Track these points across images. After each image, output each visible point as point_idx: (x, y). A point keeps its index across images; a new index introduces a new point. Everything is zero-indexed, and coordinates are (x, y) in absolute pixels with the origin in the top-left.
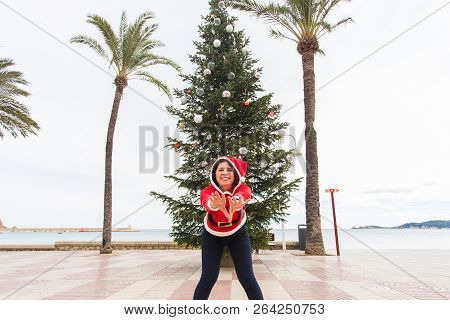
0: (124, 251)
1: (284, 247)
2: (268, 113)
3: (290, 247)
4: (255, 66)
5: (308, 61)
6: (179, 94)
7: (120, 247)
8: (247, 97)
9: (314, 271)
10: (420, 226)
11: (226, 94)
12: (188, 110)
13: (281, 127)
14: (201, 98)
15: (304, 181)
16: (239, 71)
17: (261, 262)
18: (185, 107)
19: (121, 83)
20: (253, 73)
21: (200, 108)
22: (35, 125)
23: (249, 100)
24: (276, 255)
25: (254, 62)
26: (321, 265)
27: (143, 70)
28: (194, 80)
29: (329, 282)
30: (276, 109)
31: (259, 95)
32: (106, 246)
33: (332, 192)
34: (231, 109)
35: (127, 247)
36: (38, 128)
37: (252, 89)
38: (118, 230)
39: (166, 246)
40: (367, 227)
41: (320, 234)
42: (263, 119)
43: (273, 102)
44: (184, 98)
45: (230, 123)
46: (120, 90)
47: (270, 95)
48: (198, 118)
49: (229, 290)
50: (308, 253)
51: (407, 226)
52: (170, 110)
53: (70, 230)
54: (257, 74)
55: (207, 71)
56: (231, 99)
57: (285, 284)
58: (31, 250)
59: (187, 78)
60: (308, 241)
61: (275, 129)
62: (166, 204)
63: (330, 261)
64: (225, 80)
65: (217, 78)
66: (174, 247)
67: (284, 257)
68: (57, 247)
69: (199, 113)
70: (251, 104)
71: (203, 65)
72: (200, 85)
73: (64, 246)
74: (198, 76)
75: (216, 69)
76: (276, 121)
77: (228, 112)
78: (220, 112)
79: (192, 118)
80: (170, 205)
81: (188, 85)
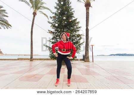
0: (37, 60)
1: (79, 60)
2: (76, 24)
3: (81, 60)
4: (73, 10)
5: (87, 9)
6: (51, 18)
7: (35, 59)
8: (70, 19)
9: (86, 66)
10: (115, 55)
11: (64, 18)
12: (54, 22)
13: (79, 28)
14: (57, 19)
15: (85, 43)
16: (68, 12)
17: (73, 64)
18: (53, 21)
19: (35, 14)
20: (72, 12)
21: (57, 22)
22: (10, 26)
23: (71, 20)
24: (77, 62)
25: (73, 9)
26: (88, 64)
27: (41, 10)
28: (56, 14)
29: (90, 69)
30: (78, 23)
31: (73, 19)
32: (31, 59)
33: (92, 46)
34: (66, 23)
35: (37, 59)
36: (11, 27)
37: (72, 17)
38: (35, 55)
39: (48, 59)
40: (101, 55)
41: (89, 57)
42: (74, 26)
43: (77, 21)
44: (53, 19)
45: (65, 26)
46: (34, 16)
47: (77, 19)
48: (57, 25)
49: (64, 70)
50: (85, 61)
51: (111, 55)
52: (49, 22)
53: (22, 55)
54: (73, 12)
55: (59, 11)
56: (66, 20)
57: (79, 69)
58: (11, 60)
59: (53, 13)
60: (85, 58)
61: (77, 28)
62: (48, 48)
63: (90, 64)
64: (64, 14)
65: (62, 14)
66: (50, 60)
67: (79, 62)
68: (18, 59)
69: (57, 23)
70: (71, 21)
71: (58, 9)
72: (57, 15)
73: (20, 59)
74: (57, 13)
75: (62, 11)
76: (78, 26)
77: (65, 23)
78: (63, 23)
79: (55, 25)
80: (49, 48)
81: (54, 15)
